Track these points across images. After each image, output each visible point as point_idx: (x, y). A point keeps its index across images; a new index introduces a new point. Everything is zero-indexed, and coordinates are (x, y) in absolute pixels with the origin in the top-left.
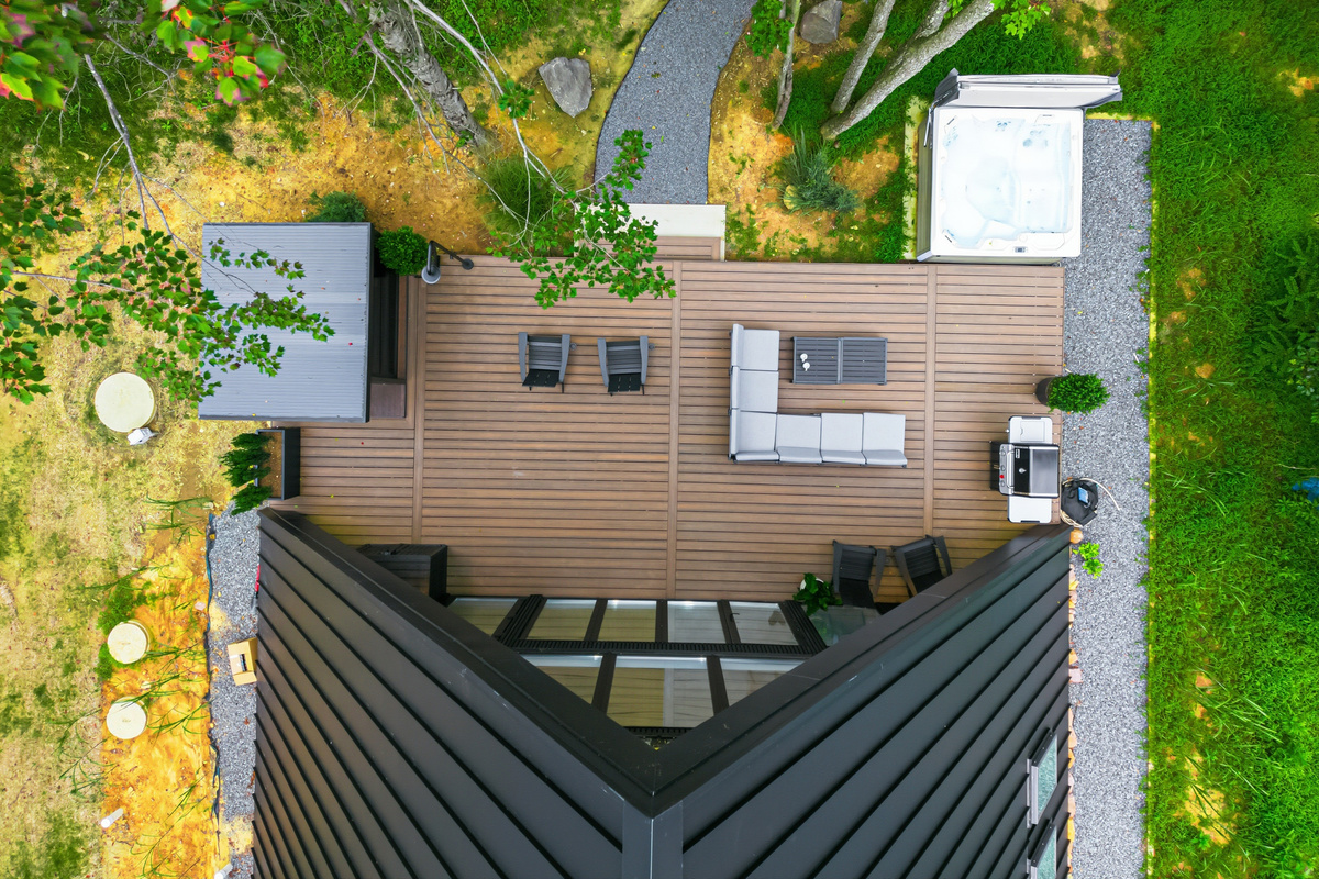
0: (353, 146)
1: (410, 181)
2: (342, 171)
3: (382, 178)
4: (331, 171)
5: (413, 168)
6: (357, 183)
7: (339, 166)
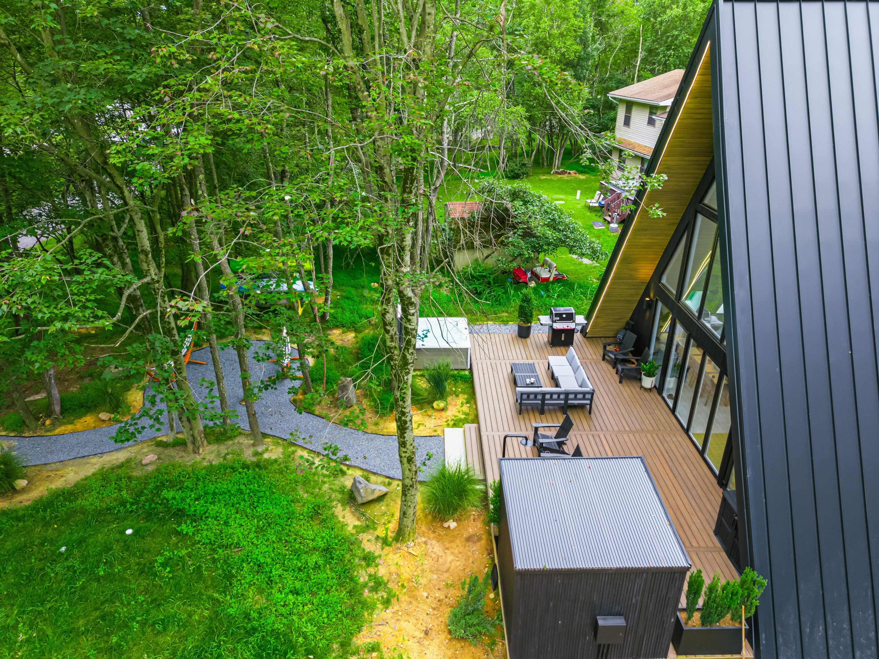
0: (403, 624)
1: (434, 582)
2: (426, 633)
3: (432, 602)
4: (426, 643)
5: (423, 581)
6: (437, 622)
7: (422, 635)
